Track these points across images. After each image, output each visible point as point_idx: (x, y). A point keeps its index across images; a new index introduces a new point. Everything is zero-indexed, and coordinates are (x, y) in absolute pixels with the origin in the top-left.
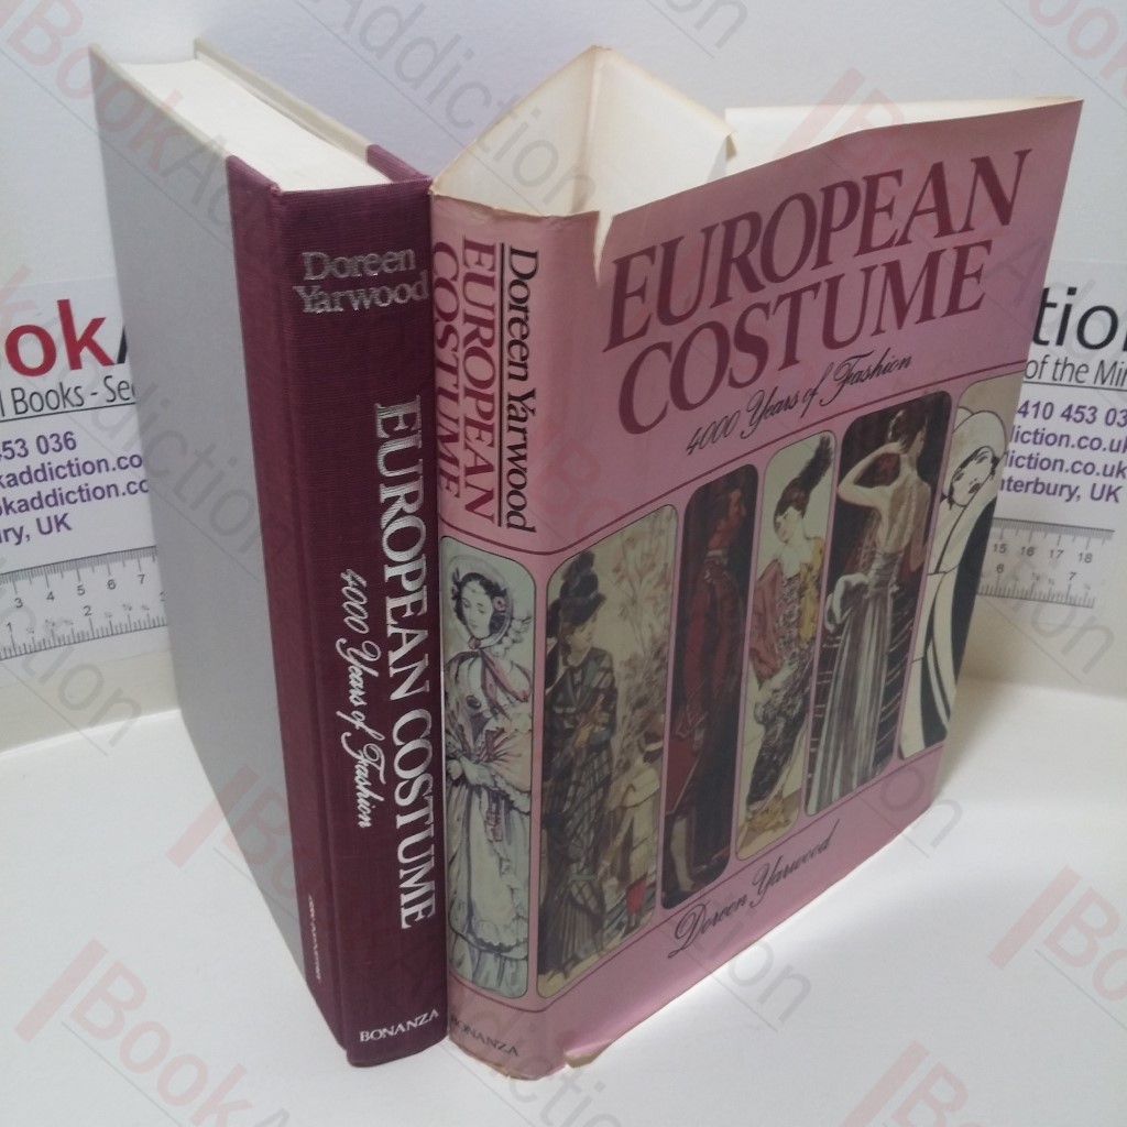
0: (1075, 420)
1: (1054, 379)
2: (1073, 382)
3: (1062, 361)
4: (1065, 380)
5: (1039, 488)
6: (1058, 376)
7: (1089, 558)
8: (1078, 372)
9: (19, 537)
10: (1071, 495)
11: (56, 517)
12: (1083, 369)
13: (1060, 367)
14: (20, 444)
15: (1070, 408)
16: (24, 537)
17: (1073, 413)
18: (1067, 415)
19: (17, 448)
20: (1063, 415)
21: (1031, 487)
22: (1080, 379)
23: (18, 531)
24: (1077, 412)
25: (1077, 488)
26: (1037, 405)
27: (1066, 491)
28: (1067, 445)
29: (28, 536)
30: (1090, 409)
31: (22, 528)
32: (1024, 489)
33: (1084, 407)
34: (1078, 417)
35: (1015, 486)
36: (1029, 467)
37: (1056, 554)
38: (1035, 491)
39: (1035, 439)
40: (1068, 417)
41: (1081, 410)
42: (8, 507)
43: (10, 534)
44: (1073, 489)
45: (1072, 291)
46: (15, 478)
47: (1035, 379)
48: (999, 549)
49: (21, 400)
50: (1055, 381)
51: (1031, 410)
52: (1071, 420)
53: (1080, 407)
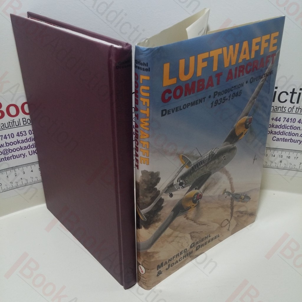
1: (296, 112)
3: (298, 107)
6: (297, 111)
9: (24, 156)
11: (33, 150)
14: (25, 132)
16: (25, 156)
19: (24, 133)
20: (298, 122)
23: (24, 155)
26: (291, 119)
28: (299, 130)
29: (26, 156)
31: (25, 154)
36: (289, 135)
37: (296, 158)
42: (21, 148)
43: (22, 155)
46: (23, 141)
47: (291, 112)
48: (280, 157)
49: (25, 121)
50: (296, 113)
51: (290, 121)
52: (300, 123)
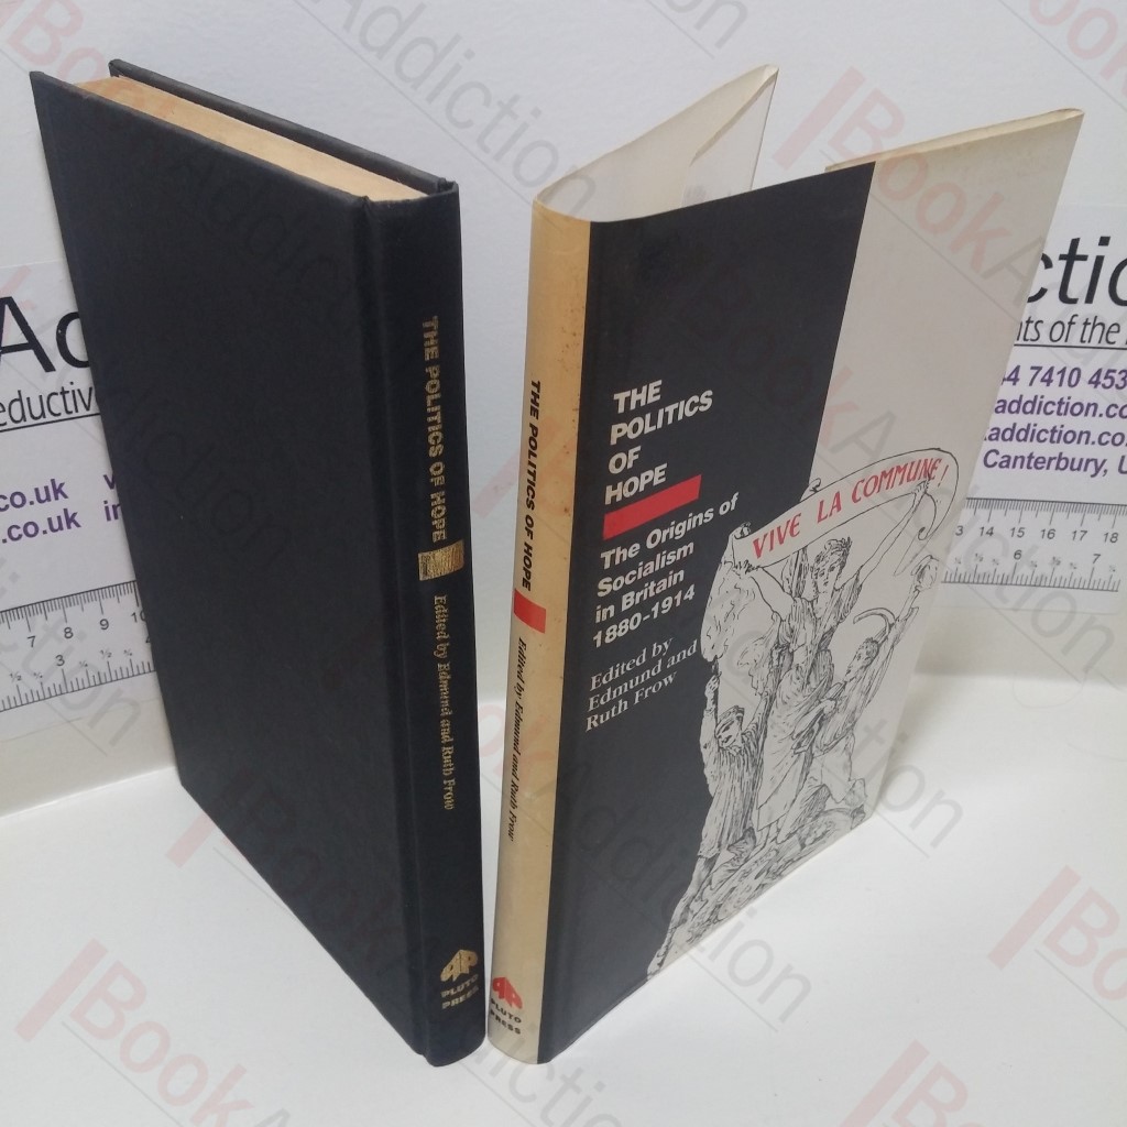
0: (1104, 386)
2: (1104, 344)
4: (1094, 342)
5: (1062, 464)
7: (1114, 538)
8: (1108, 332)
10: (1097, 470)
12: (1115, 328)
13: (1089, 328)
15: (1099, 373)
17: (1102, 380)
18: (1095, 382)
21: (1054, 463)
22: (1111, 340)
24: (1106, 378)
25: (1104, 461)
27: (1092, 465)
30: (1120, 373)
32: (1045, 465)
33: (1114, 371)
34: (1108, 382)
35: (1036, 462)
38: (1057, 468)
39: (1059, 409)
40: (1096, 383)
41: (1111, 374)
44: (1099, 464)
45: (1104, 241)
53: (1109, 371)
